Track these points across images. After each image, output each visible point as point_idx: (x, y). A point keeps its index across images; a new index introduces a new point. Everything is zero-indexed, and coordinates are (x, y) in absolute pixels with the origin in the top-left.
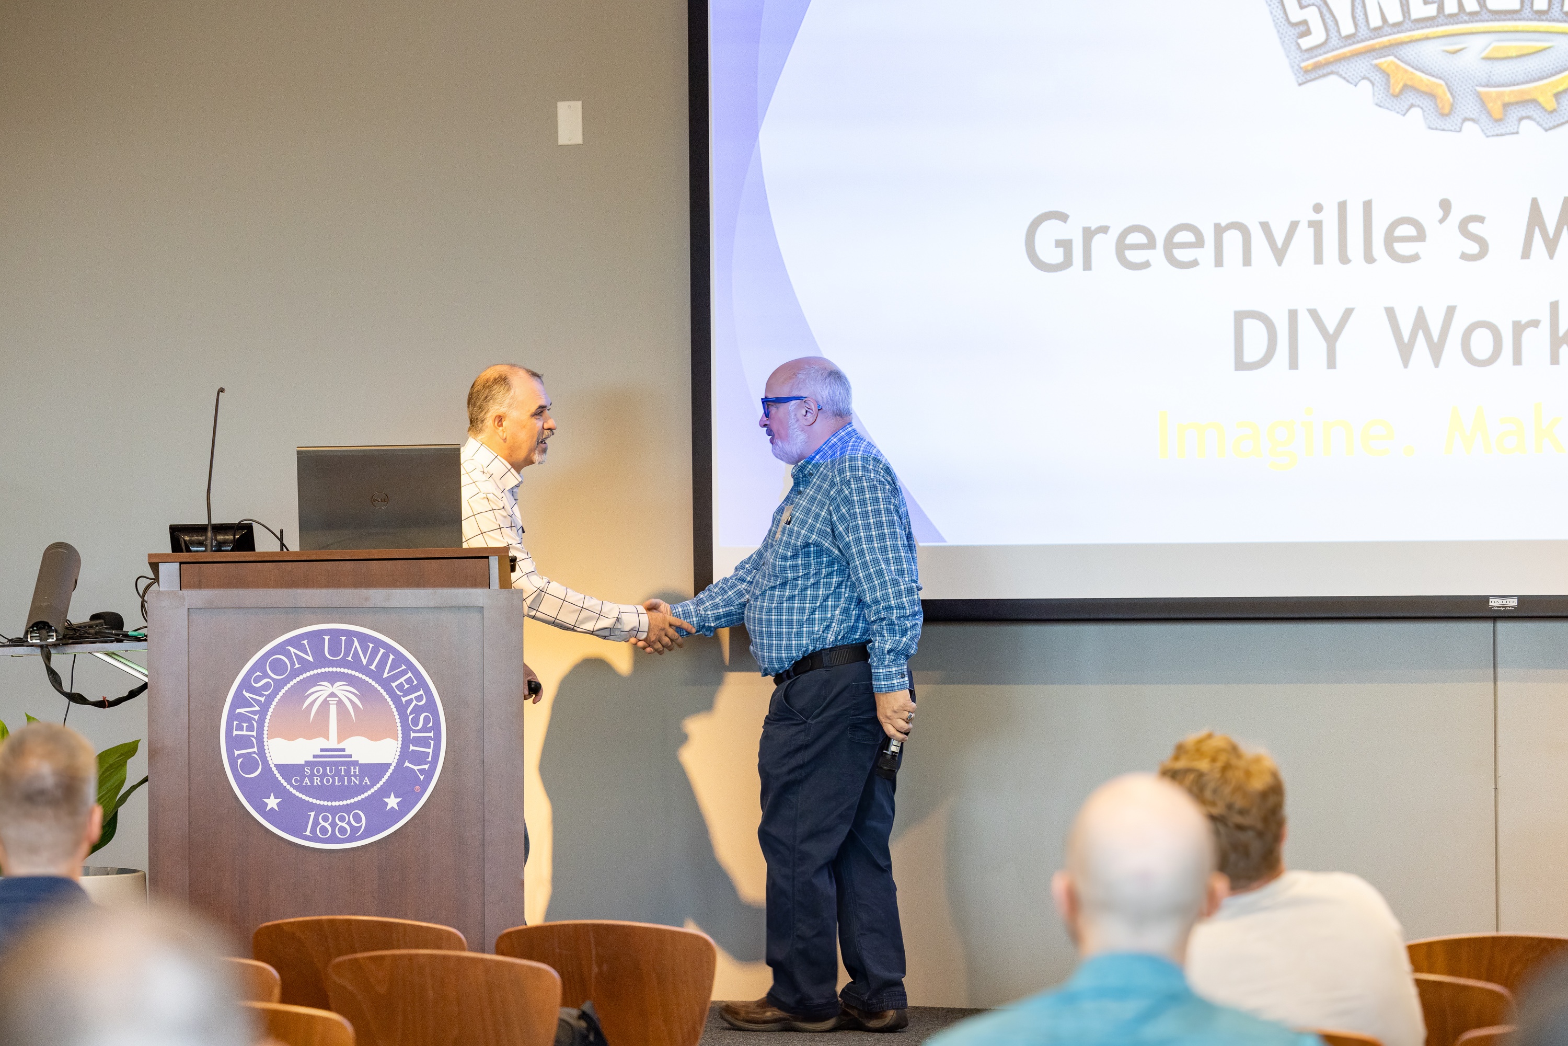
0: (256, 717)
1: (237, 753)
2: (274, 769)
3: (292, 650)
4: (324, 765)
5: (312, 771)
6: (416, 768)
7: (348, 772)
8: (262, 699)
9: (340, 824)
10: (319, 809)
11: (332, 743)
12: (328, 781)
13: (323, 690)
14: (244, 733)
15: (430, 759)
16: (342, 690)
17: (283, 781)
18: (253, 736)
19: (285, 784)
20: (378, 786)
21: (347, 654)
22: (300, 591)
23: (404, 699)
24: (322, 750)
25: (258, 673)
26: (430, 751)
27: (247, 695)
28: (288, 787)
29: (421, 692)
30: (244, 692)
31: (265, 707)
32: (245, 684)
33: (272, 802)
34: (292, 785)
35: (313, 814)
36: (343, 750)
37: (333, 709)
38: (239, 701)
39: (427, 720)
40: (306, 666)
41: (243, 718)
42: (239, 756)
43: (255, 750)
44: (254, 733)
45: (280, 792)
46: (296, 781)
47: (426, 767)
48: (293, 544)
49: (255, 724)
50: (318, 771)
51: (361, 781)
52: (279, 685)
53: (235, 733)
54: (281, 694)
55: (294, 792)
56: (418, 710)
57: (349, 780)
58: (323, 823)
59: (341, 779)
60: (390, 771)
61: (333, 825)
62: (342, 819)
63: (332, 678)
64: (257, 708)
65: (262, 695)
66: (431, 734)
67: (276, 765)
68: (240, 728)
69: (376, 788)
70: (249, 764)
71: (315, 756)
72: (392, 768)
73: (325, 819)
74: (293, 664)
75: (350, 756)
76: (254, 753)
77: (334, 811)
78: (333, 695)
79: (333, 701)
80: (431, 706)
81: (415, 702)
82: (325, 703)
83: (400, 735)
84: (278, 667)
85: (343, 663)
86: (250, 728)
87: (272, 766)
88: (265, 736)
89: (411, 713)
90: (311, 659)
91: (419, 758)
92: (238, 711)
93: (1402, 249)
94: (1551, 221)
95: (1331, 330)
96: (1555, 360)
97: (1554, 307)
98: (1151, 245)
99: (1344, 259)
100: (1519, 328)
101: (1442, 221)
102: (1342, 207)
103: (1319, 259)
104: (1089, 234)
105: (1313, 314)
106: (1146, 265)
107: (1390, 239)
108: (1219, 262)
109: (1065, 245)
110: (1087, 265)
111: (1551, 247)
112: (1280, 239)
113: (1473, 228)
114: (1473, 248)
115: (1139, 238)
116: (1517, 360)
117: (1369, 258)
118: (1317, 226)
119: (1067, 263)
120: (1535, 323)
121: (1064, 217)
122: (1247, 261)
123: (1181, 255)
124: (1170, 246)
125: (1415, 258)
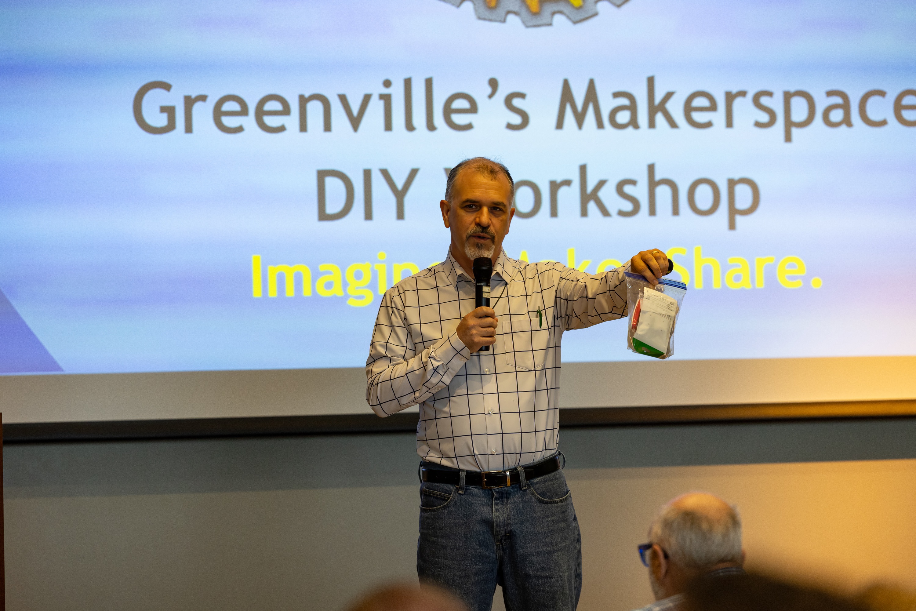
93: (458, 119)
94: (579, 98)
95: (400, 185)
96: (584, 213)
97: (583, 169)
98: (244, 112)
99: (410, 127)
100: (555, 186)
101: (491, 96)
102: (408, 83)
103: (388, 127)
104: (189, 102)
105: (385, 173)
106: (240, 129)
107: (448, 111)
108: (303, 128)
109: (169, 111)
110: (189, 129)
111: (580, 119)
112: (355, 110)
113: (517, 102)
114: (517, 120)
115: (234, 106)
116: (554, 213)
117: (431, 127)
118: (386, 99)
119: (171, 126)
120: (568, 183)
121: (167, 87)
122: (328, 127)
123: (270, 121)
124: (260, 113)
125: (469, 127)
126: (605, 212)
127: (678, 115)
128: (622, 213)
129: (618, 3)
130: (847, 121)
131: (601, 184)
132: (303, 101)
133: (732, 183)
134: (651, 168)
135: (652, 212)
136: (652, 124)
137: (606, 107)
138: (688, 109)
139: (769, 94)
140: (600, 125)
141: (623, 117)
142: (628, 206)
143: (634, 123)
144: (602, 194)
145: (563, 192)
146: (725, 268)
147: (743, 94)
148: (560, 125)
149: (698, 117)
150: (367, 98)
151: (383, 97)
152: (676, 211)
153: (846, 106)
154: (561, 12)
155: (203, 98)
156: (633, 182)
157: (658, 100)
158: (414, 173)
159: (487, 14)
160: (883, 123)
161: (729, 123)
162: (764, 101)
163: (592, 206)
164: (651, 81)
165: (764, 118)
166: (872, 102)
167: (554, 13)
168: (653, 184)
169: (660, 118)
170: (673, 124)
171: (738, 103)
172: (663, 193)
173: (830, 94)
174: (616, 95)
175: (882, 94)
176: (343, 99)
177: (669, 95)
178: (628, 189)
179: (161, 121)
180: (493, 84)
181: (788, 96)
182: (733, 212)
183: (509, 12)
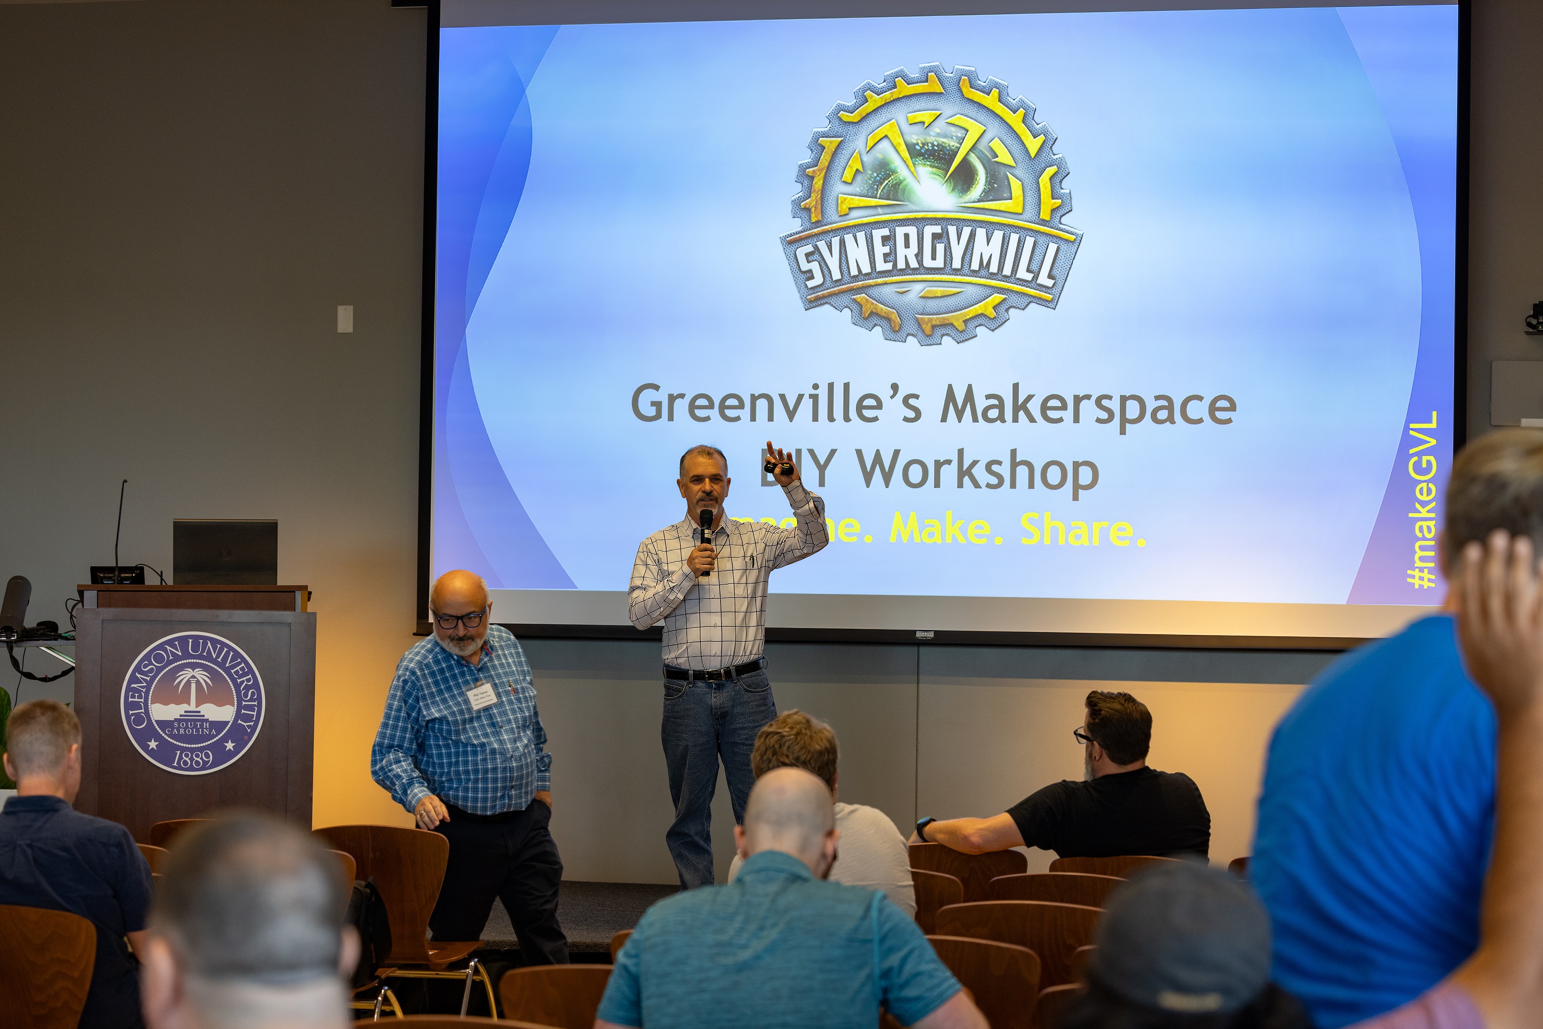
0: (144, 690)
1: (131, 712)
2: (154, 723)
3: (168, 648)
4: (187, 721)
5: (179, 725)
6: (245, 724)
7: (202, 726)
8: (148, 679)
9: (196, 759)
10: (183, 749)
11: (192, 707)
12: (189, 731)
13: (187, 674)
14: (136, 700)
15: (254, 719)
16: (200, 674)
17: (160, 731)
18: (141, 702)
19: (161, 733)
20: (221, 735)
21: (203, 651)
22: (174, 610)
23: (239, 681)
24: (186, 712)
25: (146, 662)
26: (255, 713)
27: (139, 676)
28: (163, 735)
29: (250, 676)
30: (137, 674)
31: (150, 684)
32: (138, 669)
33: (153, 744)
34: (166, 734)
35: (179, 752)
36: (199, 712)
37: (193, 686)
38: (133, 679)
39: (253, 694)
40: (177, 658)
41: (135, 690)
42: (133, 714)
43: (143, 711)
44: (142, 700)
45: (158, 738)
46: (168, 731)
47: (252, 724)
48: (169, 580)
49: (143, 694)
50: (183, 725)
51: (210, 732)
52: (159, 670)
53: (130, 700)
54: (160, 675)
55: (167, 738)
56: (247, 688)
57: (203, 731)
58: (185, 758)
59: (197, 731)
60: (229, 726)
61: (192, 759)
62: (197, 756)
63: (193, 666)
64: (145, 684)
65: (148, 676)
66: (256, 703)
67: (155, 721)
68: (133, 697)
69: (219, 737)
70: (139, 719)
71: (181, 716)
72: (230, 724)
73: (187, 756)
74: (168, 657)
75: (203, 716)
76: (142, 712)
77: (192, 750)
78: (193, 677)
79: (193, 681)
80: (256, 685)
81: (246, 682)
82: (189, 682)
83: (236, 703)
84: (159, 658)
85: (201, 657)
86: (140, 697)
87: (153, 721)
88: (149, 702)
89: (243, 690)
90: (180, 654)
91: (248, 718)
92: (132, 686)
93: (867, 413)
94: (960, 398)
95: (822, 462)
96: (960, 485)
97: (961, 452)
98: (711, 406)
99: (831, 419)
100: (938, 465)
101: (892, 397)
102: (831, 386)
103: (815, 418)
104: (672, 399)
105: (811, 452)
106: (707, 419)
107: (860, 407)
108: (753, 418)
109: (657, 405)
110: (671, 418)
111: (960, 415)
112: (791, 405)
113: (912, 401)
114: (911, 414)
115: (704, 402)
116: (937, 484)
117: (847, 419)
118: (815, 398)
119: (658, 416)
120: (949, 462)
121: (656, 388)
122: (771, 418)
123: (730, 413)
124: (723, 407)
125: (875, 419)
126: (977, 485)
127: (1037, 413)
128: (989, 486)
129: (993, 328)
130: (1171, 419)
131: (975, 463)
132: (754, 398)
133: (1077, 465)
134: (1014, 452)
135: (1013, 485)
136: (1015, 420)
137: (980, 407)
138: (1044, 408)
139: (1109, 398)
140: (975, 420)
141: (994, 413)
142: (994, 481)
143: (1001, 418)
144: (974, 471)
145: (944, 469)
146: (1069, 529)
147: (1088, 397)
148: (944, 419)
149: (1052, 414)
150: (801, 397)
151: (811, 396)
152: (1031, 485)
153: (1170, 408)
154: (948, 335)
155: (682, 396)
156: (999, 463)
157: (1020, 401)
158: (833, 452)
159: (892, 336)
160: (1200, 421)
161: (1076, 419)
162: (1105, 402)
163: (966, 480)
164: (1016, 387)
165: (1104, 416)
166: (1192, 405)
167: (943, 336)
168: (1014, 464)
169: (1021, 414)
170: (1032, 420)
171: (1084, 404)
172: (1022, 471)
173: (1157, 398)
174: (988, 397)
175: (1200, 398)
176: (783, 397)
177: (1030, 397)
178: (995, 468)
179: (652, 412)
180: (895, 387)
181: (1124, 399)
182: (1077, 487)
183: (908, 335)
